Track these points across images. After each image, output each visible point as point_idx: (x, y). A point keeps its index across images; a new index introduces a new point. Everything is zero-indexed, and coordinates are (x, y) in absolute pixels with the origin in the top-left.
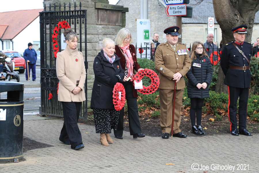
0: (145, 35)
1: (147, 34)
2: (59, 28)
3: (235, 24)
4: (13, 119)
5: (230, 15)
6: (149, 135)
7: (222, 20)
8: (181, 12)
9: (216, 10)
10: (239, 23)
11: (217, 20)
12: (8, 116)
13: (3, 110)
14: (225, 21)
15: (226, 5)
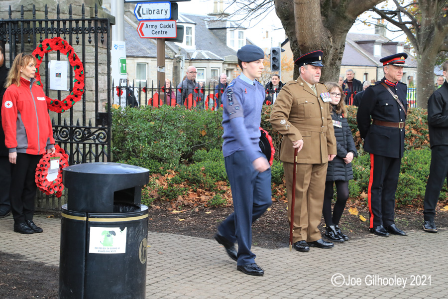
0: (122, 67)
1: (124, 65)
2: (45, 50)
3: (328, 51)
4: (138, 248)
5: (323, 37)
6: (258, 245)
7: (311, 45)
8: (166, 33)
9: (301, 29)
10: (332, 51)
11: (302, 46)
12: (129, 243)
13: (120, 230)
14: (315, 47)
15: (318, 21)
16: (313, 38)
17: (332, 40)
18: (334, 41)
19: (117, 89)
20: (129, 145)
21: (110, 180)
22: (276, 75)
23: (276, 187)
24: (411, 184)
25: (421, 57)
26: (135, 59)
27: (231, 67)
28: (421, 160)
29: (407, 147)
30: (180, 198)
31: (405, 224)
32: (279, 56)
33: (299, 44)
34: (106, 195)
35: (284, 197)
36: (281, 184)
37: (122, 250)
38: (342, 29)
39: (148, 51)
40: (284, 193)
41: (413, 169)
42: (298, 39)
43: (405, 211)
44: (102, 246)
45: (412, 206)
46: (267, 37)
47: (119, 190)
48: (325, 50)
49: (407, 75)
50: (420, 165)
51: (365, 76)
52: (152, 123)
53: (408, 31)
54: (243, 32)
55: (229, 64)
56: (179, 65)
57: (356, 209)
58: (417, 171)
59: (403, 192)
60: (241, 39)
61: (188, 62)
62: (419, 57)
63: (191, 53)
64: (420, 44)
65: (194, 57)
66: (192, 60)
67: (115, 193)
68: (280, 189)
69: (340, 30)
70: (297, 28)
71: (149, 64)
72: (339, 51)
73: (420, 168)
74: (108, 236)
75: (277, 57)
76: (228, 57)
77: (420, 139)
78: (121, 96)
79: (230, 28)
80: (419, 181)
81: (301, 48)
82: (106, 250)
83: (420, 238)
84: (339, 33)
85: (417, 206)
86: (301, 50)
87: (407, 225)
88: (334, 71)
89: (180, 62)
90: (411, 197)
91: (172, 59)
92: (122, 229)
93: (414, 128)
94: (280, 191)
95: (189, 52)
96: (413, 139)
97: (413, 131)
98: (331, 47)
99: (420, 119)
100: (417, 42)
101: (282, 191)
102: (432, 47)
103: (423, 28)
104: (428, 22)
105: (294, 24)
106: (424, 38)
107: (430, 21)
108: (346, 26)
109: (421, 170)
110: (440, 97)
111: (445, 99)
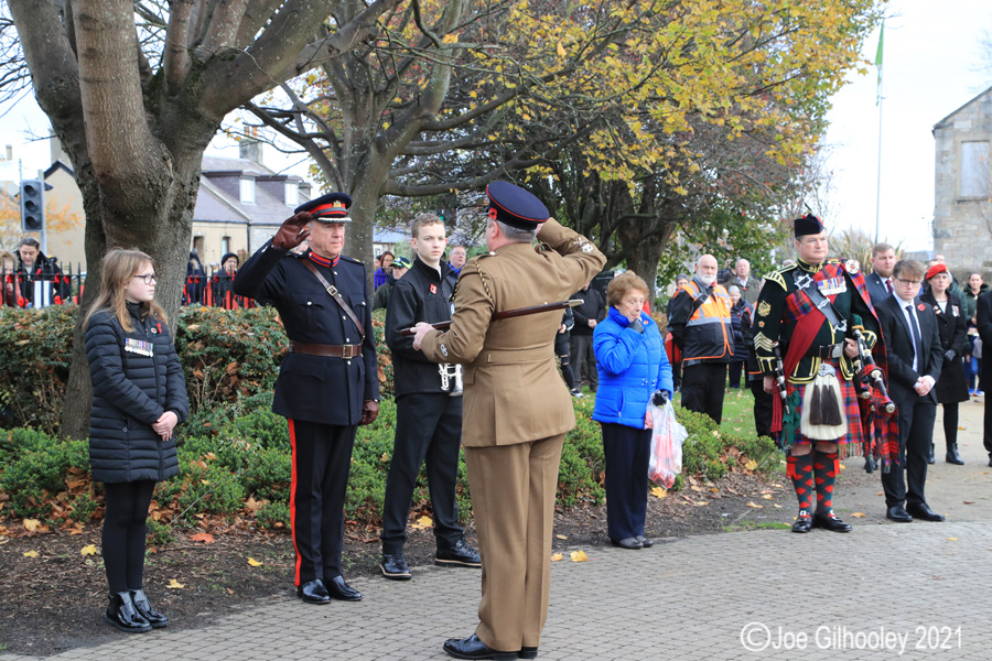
3: (165, 190)
5: (151, 157)
6: (10, 649)
9: (101, 137)
10: (172, 189)
11: (103, 175)
14: (134, 179)
15: (139, 121)
16: (129, 160)
17: (171, 165)
18: (176, 169)
23: (49, 498)
32: (40, 198)
33: (97, 171)
35: (69, 521)
36: (63, 490)
38: (192, 141)
40: (70, 512)
42: (94, 161)
45: (355, 523)
46: (10, 157)
48: (158, 186)
50: (365, 433)
51: (224, 243)
53: (316, 152)
58: (360, 446)
64: (342, 179)
68: (59, 504)
69: (188, 144)
70: (91, 135)
72: (187, 189)
73: (366, 438)
75: (34, 200)
80: (368, 468)
81: (101, 181)
83: (378, 595)
84: (187, 151)
85: (365, 523)
86: (102, 186)
87: (349, 565)
88: (179, 233)
90: (354, 503)
94: (59, 509)
98: (171, 180)
100: (338, 174)
101: (64, 508)
102: (366, 187)
103: (348, 147)
104: (357, 136)
105: (82, 128)
106: (350, 167)
107: (360, 133)
108: (200, 136)
109: (368, 441)
110: (410, 290)
111: (421, 295)
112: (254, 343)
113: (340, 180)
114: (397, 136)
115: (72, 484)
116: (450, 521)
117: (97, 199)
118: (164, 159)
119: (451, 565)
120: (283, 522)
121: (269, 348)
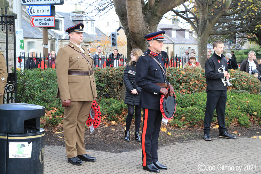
0: (21, 45)
1: (22, 43)
4: (39, 154)
5: (144, 27)
6: (109, 151)
7: (137, 32)
8: (48, 24)
9: (131, 22)
11: (132, 32)
12: (34, 151)
13: (28, 144)
14: (139, 33)
15: (141, 17)
16: (138, 28)
17: (149, 29)
18: (150, 29)
19: (18, 59)
20: (28, 93)
21: (21, 114)
22: (116, 49)
23: (118, 116)
24: (196, 113)
25: (200, 38)
26: (26, 39)
27: (86, 44)
28: (202, 98)
29: (193, 91)
30: (60, 124)
31: (193, 136)
32: (116, 37)
33: (130, 31)
34: (19, 123)
35: (123, 122)
36: (121, 114)
37: (30, 156)
38: (155, 22)
39: (34, 34)
40: (123, 120)
41: (197, 104)
42: (130, 28)
43: (193, 129)
44: (17, 154)
45: (197, 126)
46: (108, 26)
47: (27, 119)
48: (146, 34)
49: (191, 49)
50: (201, 102)
51: (167, 49)
52: (42, 79)
53: (192, 23)
54: (93, 23)
55: (85, 42)
56: (54, 43)
57: (165, 128)
58: (199, 105)
59: (192, 118)
60: (92, 27)
61: (60, 41)
62: (199, 38)
63: (61, 35)
64: (199, 31)
65: (63, 38)
66: (63, 40)
67: (25, 121)
68: (120, 118)
69: (154, 23)
70: (129, 21)
71: (36, 43)
73: (201, 103)
74: (21, 147)
75: (114, 38)
76: (85, 38)
77: (201, 86)
78: (21, 63)
79: (86, 20)
80: (201, 111)
81: (131, 33)
82: (19, 156)
83: (202, 144)
84: (153, 25)
85: (200, 126)
86: (131, 35)
87: (195, 137)
89: (55, 41)
90: (197, 120)
91: (50, 39)
92: (29, 144)
93: (197, 80)
94: (120, 119)
95: (60, 35)
96: (197, 86)
97: (197, 82)
99: (201, 75)
100: (197, 29)
101: (121, 119)
102: (206, 33)
103: (200, 21)
104: (203, 18)
105: (127, 19)
106: (201, 27)
107: (204, 17)
108: (157, 20)
109: (202, 104)
110: (212, 62)
111: (215, 63)
112: (171, 77)
113: (198, 31)
114: (215, 17)
115: (123, 112)
116: (223, 126)
117: (130, 38)
118: (147, 27)
119: (223, 138)
120: (177, 125)
121: (175, 78)
